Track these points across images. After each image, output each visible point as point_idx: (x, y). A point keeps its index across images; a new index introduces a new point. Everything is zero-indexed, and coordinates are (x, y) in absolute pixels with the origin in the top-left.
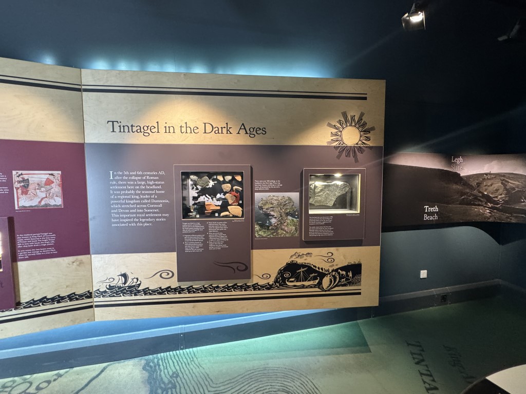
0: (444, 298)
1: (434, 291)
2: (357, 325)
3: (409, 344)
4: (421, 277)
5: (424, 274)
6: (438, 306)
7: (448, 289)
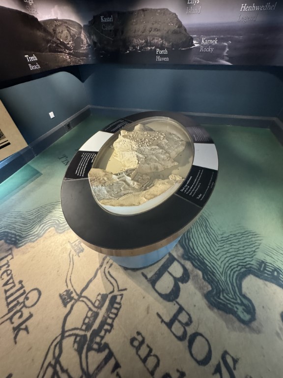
0: (69, 126)
1: (63, 124)
2: (29, 165)
3: (60, 159)
4: (51, 118)
5: (52, 115)
6: (68, 131)
7: (68, 120)
